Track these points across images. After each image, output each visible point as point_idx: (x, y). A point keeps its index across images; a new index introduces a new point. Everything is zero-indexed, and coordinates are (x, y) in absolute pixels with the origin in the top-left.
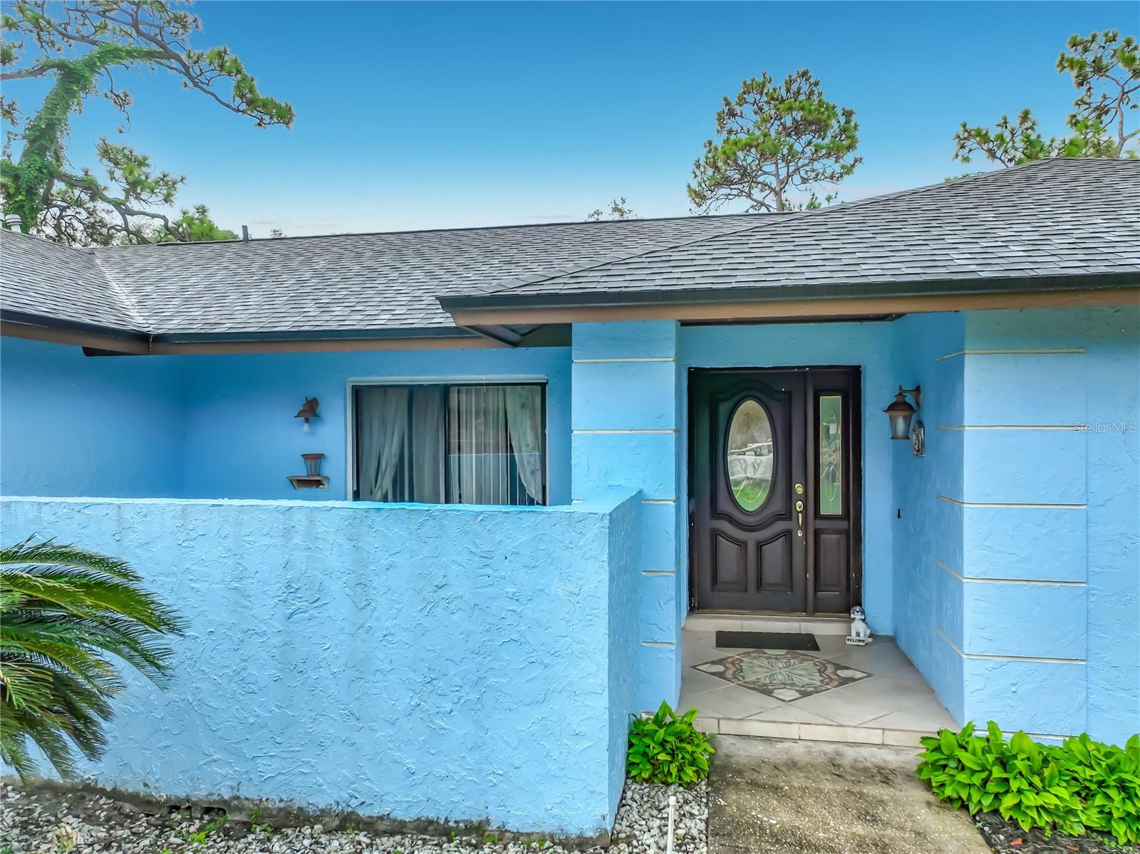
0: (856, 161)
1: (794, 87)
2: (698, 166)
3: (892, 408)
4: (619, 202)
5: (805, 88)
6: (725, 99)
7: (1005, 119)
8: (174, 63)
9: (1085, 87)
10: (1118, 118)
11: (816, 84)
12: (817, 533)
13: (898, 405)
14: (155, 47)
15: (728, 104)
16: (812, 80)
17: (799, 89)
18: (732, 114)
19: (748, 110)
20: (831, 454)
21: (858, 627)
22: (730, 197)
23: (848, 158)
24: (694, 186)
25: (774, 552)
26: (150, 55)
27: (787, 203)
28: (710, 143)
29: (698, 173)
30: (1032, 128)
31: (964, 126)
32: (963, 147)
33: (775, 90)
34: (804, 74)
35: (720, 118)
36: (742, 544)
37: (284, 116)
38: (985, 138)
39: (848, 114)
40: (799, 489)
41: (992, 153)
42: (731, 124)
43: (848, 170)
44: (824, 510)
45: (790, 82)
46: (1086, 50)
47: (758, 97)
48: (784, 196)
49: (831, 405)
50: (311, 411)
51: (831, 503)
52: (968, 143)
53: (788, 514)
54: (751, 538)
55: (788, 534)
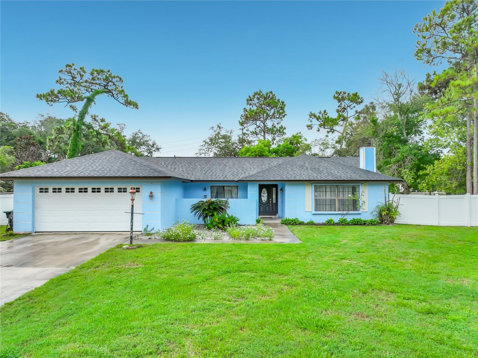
0: (285, 115)
1: (268, 95)
2: (242, 116)
3: (280, 190)
4: (219, 124)
5: (271, 96)
6: (249, 96)
7: (320, 111)
8: (111, 94)
9: (340, 103)
10: (347, 113)
11: (274, 95)
12: (273, 205)
13: (281, 190)
14: (106, 90)
15: (250, 97)
16: (273, 94)
17: (270, 95)
18: (251, 100)
19: (255, 99)
20: (274, 196)
21: (277, 216)
22: (251, 125)
23: (283, 114)
24: (241, 121)
25: (267, 208)
26: (105, 92)
27: (266, 125)
28: (245, 108)
29: (242, 118)
30: (326, 115)
31: (311, 112)
32: (311, 117)
33: (263, 94)
34: (271, 92)
35: (248, 100)
36: (263, 207)
37: (136, 106)
38: (315, 116)
39: (283, 103)
40: (270, 199)
41: (318, 119)
42: (251, 102)
43: (284, 116)
44: (273, 202)
45: (267, 94)
46: (339, 95)
47: (258, 96)
48: (265, 123)
49: (274, 189)
50: (205, 189)
51: (274, 202)
52: (312, 117)
53: (269, 202)
54: (264, 206)
55: (269, 205)
